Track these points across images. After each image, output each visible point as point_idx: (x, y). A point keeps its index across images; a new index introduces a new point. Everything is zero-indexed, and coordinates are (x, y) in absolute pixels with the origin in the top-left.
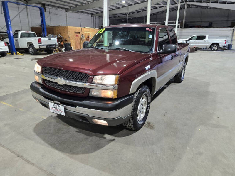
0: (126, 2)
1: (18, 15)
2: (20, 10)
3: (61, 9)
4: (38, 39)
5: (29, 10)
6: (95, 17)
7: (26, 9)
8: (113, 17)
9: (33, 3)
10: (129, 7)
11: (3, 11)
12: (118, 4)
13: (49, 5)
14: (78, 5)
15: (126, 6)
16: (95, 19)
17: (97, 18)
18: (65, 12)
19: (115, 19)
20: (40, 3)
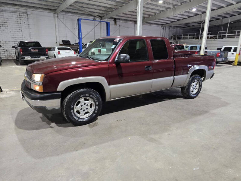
0: (198, 10)
1: (94, 29)
2: (96, 24)
3: (130, 22)
4: (99, 50)
5: (102, 24)
6: (164, 28)
7: (100, 24)
8: (185, 26)
9: (106, 18)
10: (202, 14)
11: (77, 27)
12: (189, 12)
13: (120, 19)
14: (146, 17)
15: (198, 14)
16: (165, 29)
17: (167, 28)
18: (134, 24)
19: (188, 28)
20: (112, 18)
